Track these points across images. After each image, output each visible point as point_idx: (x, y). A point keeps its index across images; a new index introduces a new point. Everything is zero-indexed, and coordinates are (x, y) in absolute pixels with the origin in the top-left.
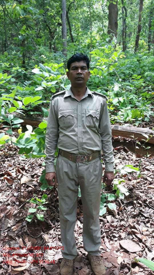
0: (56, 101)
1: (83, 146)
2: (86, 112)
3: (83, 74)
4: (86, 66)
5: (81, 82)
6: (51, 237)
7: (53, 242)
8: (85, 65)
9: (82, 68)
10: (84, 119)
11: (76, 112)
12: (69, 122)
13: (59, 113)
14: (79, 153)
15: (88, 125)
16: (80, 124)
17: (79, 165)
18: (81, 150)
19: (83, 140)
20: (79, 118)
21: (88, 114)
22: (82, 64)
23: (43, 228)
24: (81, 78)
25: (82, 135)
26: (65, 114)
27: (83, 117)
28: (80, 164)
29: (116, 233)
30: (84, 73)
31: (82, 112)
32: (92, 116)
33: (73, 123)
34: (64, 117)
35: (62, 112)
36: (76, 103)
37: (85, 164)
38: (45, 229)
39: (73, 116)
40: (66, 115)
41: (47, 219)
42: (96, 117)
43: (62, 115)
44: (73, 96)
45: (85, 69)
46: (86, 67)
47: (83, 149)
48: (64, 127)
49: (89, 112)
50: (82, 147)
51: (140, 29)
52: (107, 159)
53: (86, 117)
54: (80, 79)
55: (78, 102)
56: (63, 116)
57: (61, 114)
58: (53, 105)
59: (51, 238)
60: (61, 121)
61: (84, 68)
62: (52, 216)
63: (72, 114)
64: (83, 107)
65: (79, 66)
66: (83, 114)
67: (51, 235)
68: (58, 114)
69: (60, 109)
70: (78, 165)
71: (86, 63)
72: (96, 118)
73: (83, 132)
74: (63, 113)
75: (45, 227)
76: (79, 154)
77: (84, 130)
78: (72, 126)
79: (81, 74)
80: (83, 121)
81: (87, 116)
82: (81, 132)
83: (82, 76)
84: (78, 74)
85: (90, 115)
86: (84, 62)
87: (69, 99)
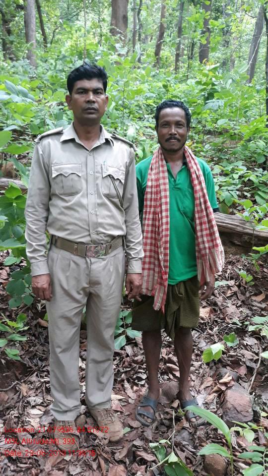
0: (47, 146)
1: (97, 228)
2: (102, 170)
3: (97, 102)
4: (103, 88)
5: (94, 116)
6: (32, 387)
7: (37, 395)
8: (100, 86)
9: (96, 92)
10: (99, 181)
11: (84, 169)
12: (72, 187)
13: (53, 169)
14: (91, 241)
15: (106, 192)
16: (91, 190)
17: (91, 261)
18: (95, 237)
19: (97, 219)
20: (90, 179)
21: (106, 172)
22: (95, 84)
23: (16, 372)
24: (94, 109)
25: (97, 209)
26: (65, 171)
27: (97, 178)
28: (93, 260)
29: (141, 373)
30: (99, 100)
31: (96, 170)
32: (113, 177)
33: (80, 188)
34: (63, 176)
35: (59, 166)
36: (83, 153)
37: (100, 260)
38: (20, 374)
39: (80, 175)
40: (66, 173)
41: (24, 356)
42: (120, 179)
43: (59, 173)
44: (77, 140)
45: (101, 93)
46: (101, 89)
47: (98, 234)
48: (61, 195)
49: (107, 170)
50: (97, 231)
51: (162, 32)
52: (132, 253)
53: (103, 178)
54: (92, 111)
55: (88, 151)
56: (61, 174)
57: (56, 170)
58: (41, 154)
59: (32, 389)
60: (57, 183)
61: (99, 91)
62: (32, 352)
63: (77, 171)
64: (96, 160)
65: (91, 88)
66: (97, 172)
67: (31, 383)
68: (52, 171)
69: (55, 161)
70: (89, 262)
71: (102, 82)
72: (119, 181)
73: (98, 204)
74: (60, 168)
75: (20, 372)
76: (91, 243)
77: (99, 201)
78: (77, 193)
79: (94, 102)
80: (97, 184)
81: (104, 176)
82: (96, 203)
83: (96, 106)
84: (89, 102)
85: (109, 175)
86: (99, 81)
87: (71, 145)
